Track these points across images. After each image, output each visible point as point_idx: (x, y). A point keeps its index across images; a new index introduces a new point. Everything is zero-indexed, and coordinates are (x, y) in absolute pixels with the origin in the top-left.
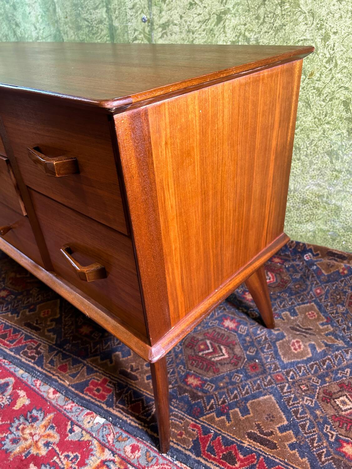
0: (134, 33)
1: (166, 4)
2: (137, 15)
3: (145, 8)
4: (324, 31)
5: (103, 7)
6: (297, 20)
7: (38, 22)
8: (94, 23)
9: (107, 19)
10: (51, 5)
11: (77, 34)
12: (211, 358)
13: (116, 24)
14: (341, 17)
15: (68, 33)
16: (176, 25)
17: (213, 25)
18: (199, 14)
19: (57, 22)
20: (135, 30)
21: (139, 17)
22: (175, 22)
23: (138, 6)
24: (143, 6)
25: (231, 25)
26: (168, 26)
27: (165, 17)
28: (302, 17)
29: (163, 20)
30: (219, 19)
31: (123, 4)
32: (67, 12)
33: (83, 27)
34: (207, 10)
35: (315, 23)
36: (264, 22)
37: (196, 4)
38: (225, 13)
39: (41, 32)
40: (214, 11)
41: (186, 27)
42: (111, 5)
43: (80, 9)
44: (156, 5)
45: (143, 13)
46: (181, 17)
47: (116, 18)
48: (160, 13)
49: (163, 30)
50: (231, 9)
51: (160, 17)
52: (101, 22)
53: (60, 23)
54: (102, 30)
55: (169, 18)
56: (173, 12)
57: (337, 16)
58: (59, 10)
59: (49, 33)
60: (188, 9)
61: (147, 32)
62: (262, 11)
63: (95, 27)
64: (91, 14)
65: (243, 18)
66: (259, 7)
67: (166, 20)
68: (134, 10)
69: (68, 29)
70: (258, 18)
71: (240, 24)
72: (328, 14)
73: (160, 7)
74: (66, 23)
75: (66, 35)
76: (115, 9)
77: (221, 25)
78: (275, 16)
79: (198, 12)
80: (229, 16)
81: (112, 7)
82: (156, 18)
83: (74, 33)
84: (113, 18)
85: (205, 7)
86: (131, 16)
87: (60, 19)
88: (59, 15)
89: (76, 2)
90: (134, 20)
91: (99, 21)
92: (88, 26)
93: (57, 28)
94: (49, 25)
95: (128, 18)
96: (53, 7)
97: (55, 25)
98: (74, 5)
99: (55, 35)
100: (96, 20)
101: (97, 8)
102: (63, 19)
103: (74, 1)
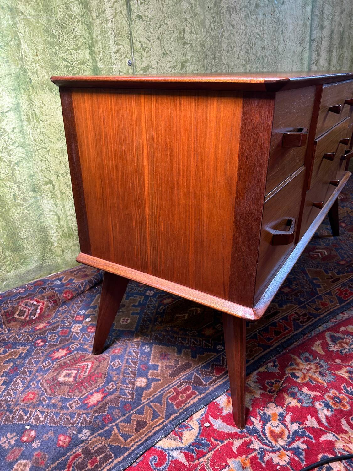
1: (145, 53)
2: (121, 59)
3: (128, 53)
5: (86, 48)
6: (222, 68)
8: (74, 63)
9: (91, 61)
10: (13, 39)
12: (325, 255)
13: (100, 65)
15: (39, 72)
16: (154, 68)
17: (179, 70)
18: (170, 62)
19: (21, 59)
21: (123, 61)
22: (153, 66)
23: (122, 51)
24: (126, 51)
25: (190, 70)
26: (148, 69)
27: (145, 62)
28: (224, 67)
29: (144, 65)
30: (183, 66)
31: (107, 48)
32: (37, 50)
33: (60, 67)
34: (175, 59)
35: (230, 70)
37: (167, 54)
38: (186, 61)
40: (179, 60)
41: (162, 71)
42: (95, 48)
43: (57, 47)
44: (137, 52)
45: (127, 57)
46: (158, 63)
47: (101, 60)
48: (141, 58)
49: (144, 72)
50: (189, 59)
51: (142, 62)
52: (83, 63)
53: (26, 61)
54: (84, 71)
55: (148, 63)
56: (151, 59)
57: (238, 66)
58: (26, 46)
59: (7, 72)
60: (162, 57)
61: (131, 74)
62: (205, 62)
63: (76, 67)
64: (71, 54)
65: (196, 66)
66: (204, 60)
67: (146, 64)
68: (118, 55)
69: (39, 68)
70: (204, 66)
71: (195, 70)
73: (141, 54)
74: (35, 62)
75: (35, 75)
76: (100, 52)
77: (184, 70)
78: (212, 65)
79: (169, 60)
80: (188, 64)
82: (138, 63)
84: (98, 60)
85: (173, 57)
86: (116, 59)
87: (26, 56)
88: (25, 52)
89: (52, 40)
90: (119, 63)
91: (80, 62)
92: (67, 66)
93: (21, 66)
94: (7, 62)
95: (113, 60)
96: (16, 42)
97: (17, 63)
98: (49, 43)
99: (17, 75)
100: (78, 61)
101: (79, 48)
102: (31, 57)
103: (49, 39)
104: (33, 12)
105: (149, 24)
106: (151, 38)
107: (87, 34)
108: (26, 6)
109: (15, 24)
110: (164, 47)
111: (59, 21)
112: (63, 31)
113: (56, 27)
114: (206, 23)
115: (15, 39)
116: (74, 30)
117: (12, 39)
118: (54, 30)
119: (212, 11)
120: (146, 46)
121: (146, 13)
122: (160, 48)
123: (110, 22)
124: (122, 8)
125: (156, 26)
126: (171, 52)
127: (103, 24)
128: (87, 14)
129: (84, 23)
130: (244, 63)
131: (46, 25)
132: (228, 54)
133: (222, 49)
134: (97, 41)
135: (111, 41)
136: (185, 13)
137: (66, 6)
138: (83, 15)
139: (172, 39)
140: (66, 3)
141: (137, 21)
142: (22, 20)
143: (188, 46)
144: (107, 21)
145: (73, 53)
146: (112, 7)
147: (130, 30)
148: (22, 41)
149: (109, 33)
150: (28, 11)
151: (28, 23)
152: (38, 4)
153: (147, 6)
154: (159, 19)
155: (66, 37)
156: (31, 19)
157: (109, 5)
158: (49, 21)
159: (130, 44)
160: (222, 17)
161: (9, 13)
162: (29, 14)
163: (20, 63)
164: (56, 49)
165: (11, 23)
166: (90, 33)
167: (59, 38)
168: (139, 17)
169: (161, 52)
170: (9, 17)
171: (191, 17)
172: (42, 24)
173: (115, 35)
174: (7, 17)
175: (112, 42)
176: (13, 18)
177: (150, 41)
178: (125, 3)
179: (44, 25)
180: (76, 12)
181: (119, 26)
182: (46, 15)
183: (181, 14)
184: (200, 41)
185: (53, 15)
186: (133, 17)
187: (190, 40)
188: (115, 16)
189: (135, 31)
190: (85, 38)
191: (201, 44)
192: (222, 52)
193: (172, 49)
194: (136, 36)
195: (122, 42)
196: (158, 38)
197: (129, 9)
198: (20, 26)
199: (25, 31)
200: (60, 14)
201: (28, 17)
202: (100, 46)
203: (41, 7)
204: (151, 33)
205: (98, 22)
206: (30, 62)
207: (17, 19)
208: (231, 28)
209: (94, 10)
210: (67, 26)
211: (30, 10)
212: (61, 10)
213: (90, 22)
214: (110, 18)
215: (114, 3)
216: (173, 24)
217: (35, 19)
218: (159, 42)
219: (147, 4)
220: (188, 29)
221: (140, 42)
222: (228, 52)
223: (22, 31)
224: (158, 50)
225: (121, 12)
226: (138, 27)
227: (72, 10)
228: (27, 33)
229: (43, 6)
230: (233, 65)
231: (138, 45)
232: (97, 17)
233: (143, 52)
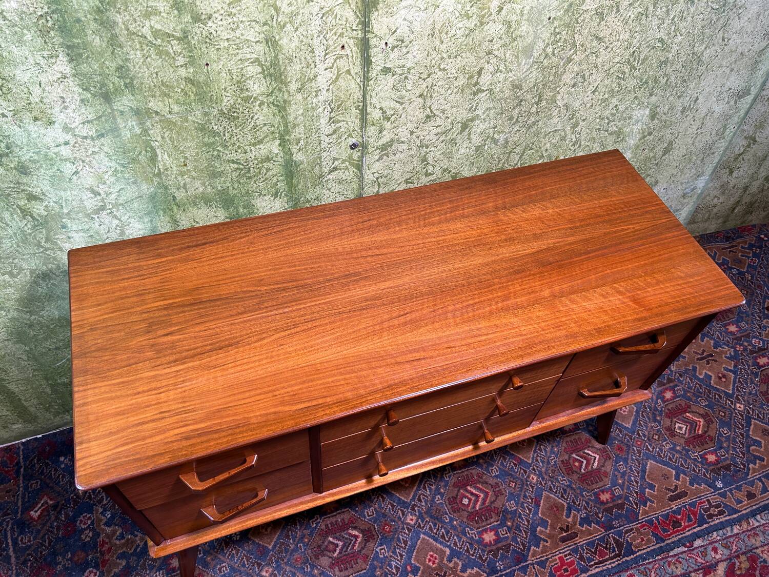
0: (333, 163)
1: (389, 123)
2: (339, 141)
3: (354, 130)
4: (574, 120)
5: (274, 139)
6: (551, 114)
7: (105, 183)
8: (251, 163)
9: (281, 154)
10: (144, 152)
11: (210, 184)
12: (592, 467)
13: (298, 157)
14: (592, 106)
15: (188, 186)
16: (403, 142)
17: (455, 134)
18: (439, 126)
19: (159, 175)
20: (335, 159)
21: (342, 143)
22: (402, 139)
23: (343, 130)
24: (351, 129)
25: (478, 131)
26: (392, 145)
27: (387, 136)
28: (556, 111)
29: (384, 141)
30: (465, 127)
31: (314, 131)
32: (186, 158)
33: (225, 172)
34: (449, 120)
35: (568, 114)
36: (517, 121)
37: (435, 115)
38: (472, 120)
39: (113, 196)
40: (459, 119)
42: (290, 136)
43: (220, 148)
44: (373, 125)
45: (352, 137)
46: (412, 133)
47: (300, 150)
48: (380, 133)
49: (382, 151)
50: (481, 114)
51: (379, 138)
52: (268, 159)
53: (167, 176)
54: (268, 170)
55: (393, 136)
56: (400, 129)
57: (588, 105)
58: (166, 157)
59: (136, 195)
60: (424, 123)
61: (356, 158)
62: (516, 111)
63: (254, 168)
64: (246, 153)
65: (493, 122)
66: (514, 108)
67: (389, 140)
68: (335, 136)
69: (188, 180)
70: (511, 119)
72: (581, 105)
73: (381, 126)
74: (182, 174)
75: (182, 190)
76: (300, 139)
77: (465, 133)
78: (530, 114)
79: (437, 123)
80: (476, 122)
81: (293, 137)
82: (371, 140)
83: (203, 184)
84: (294, 151)
85: (447, 117)
86: (329, 144)
87: (167, 170)
88: (165, 165)
89: (212, 140)
90: (335, 148)
91: (262, 159)
92: (238, 169)
93: (159, 184)
94: (135, 183)
95: (323, 146)
96: (149, 154)
97: (152, 180)
98: (206, 145)
99: (151, 196)
100: (257, 159)
101: (260, 142)
102: (175, 168)
103: (206, 140)
104: (176, 108)
105: (406, 78)
106: (406, 98)
107: (278, 118)
108: (163, 101)
109: (146, 131)
110: (430, 108)
111: (226, 111)
112: (233, 124)
113: (219, 120)
114: (536, 47)
115: (146, 151)
116: (252, 118)
117: (140, 153)
118: (216, 125)
119: (556, 24)
120: (392, 112)
121: (402, 61)
122: (422, 110)
123: (324, 92)
124: (351, 64)
125: (420, 78)
126: (443, 111)
127: (309, 98)
128: (280, 90)
129: (273, 104)
130: (606, 96)
131: (200, 122)
132: (573, 89)
133: (561, 84)
134: (295, 126)
135: (322, 120)
136: (492, 41)
137: (238, 87)
138: (272, 92)
139: (449, 92)
140: (238, 82)
141: (381, 77)
142: (157, 123)
143: (484, 94)
144: (317, 92)
145: (249, 151)
146: (331, 68)
147: (364, 96)
148: (158, 151)
149: (321, 109)
150: (167, 109)
151: (168, 124)
152: (186, 94)
153: (405, 50)
154: (428, 65)
155: (238, 131)
156: (173, 118)
157: (326, 66)
158: (206, 114)
159: (360, 116)
160: (577, 29)
161: (135, 118)
162: (170, 112)
163: (157, 179)
164: (218, 151)
165: (138, 131)
166: (283, 116)
167: (224, 135)
168: (386, 71)
169: (422, 116)
170: (134, 123)
171: (504, 45)
172: (194, 122)
173: (332, 110)
174: (130, 124)
175: (324, 121)
176: (141, 124)
177: (402, 104)
178: (359, 55)
179: (197, 122)
180: (258, 92)
181: (341, 95)
182: (200, 107)
183: (480, 46)
184: (513, 81)
185: (215, 105)
186: (373, 73)
187: (491, 84)
188: (336, 80)
189: (373, 94)
190: (273, 126)
191: (513, 86)
192: (558, 89)
193: (447, 107)
194: (373, 101)
195: (345, 117)
196: (420, 96)
197: (367, 62)
198: (156, 133)
199: (163, 138)
200: (227, 101)
201: (169, 116)
202: (302, 130)
203: (192, 97)
204: (407, 90)
205: (299, 97)
206: (173, 176)
207: (148, 124)
208: (595, 43)
209: (294, 80)
210: (241, 115)
211: (172, 106)
212: (229, 94)
213: (285, 101)
214: (323, 86)
215: (335, 61)
216: (457, 66)
217: (181, 117)
218: (423, 101)
219: (406, 47)
220: (489, 68)
221: (381, 109)
222: (573, 86)
223: (159, 139)
224: (417, 113)
225: (348, 72)
226: (380, 88)
227: (250, 90)
228: (167, 139)
229: (196, 95)
230: (577, 104)
231: (376, 115)
232: (299, 91)
233: (386, 122)
